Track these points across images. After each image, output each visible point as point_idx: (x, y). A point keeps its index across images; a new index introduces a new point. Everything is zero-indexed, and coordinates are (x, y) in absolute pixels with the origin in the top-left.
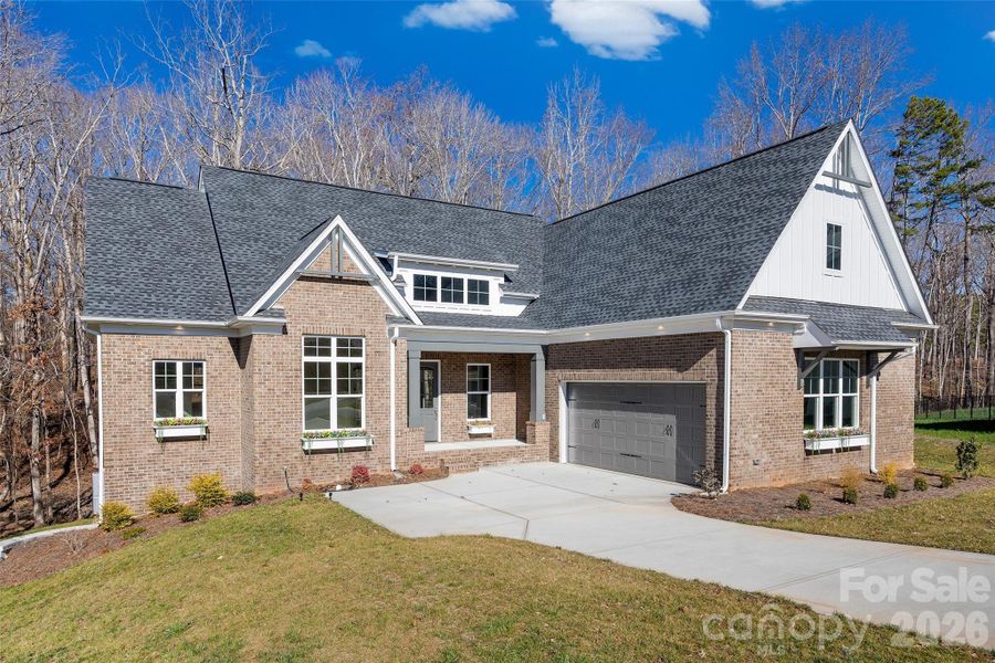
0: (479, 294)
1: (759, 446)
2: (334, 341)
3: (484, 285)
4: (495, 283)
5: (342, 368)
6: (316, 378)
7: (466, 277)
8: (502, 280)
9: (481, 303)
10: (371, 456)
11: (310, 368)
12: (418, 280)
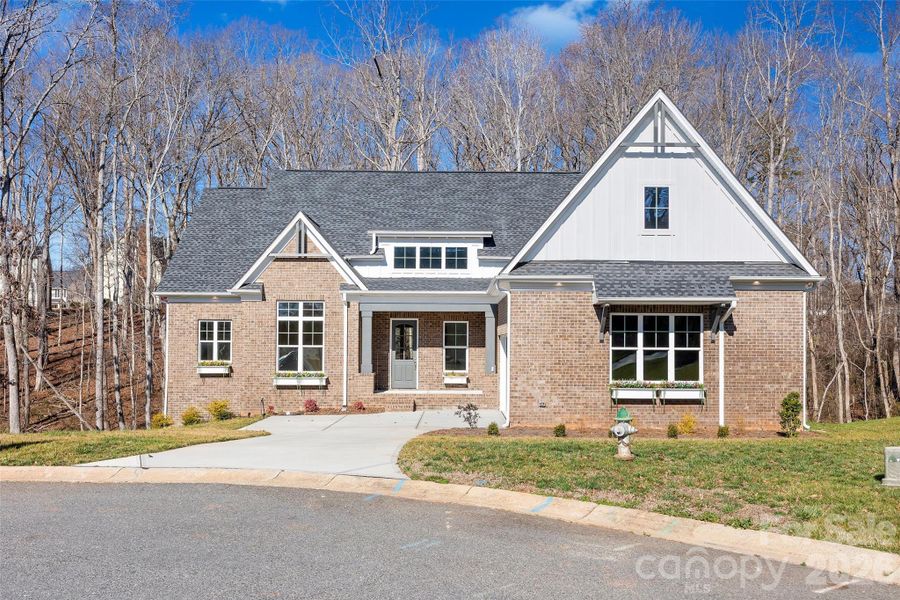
0: (458, 259)
1: (547, 391)
2: (301, 305)
3: (463, 252)
4: (473, 250)
5: (307, 325)
6: (287, 332)
7: (443, 246)
8: (481, 246)
9: (459, 267)
10: (328, 394)
11: (283, 326)
12: (399, 252)
